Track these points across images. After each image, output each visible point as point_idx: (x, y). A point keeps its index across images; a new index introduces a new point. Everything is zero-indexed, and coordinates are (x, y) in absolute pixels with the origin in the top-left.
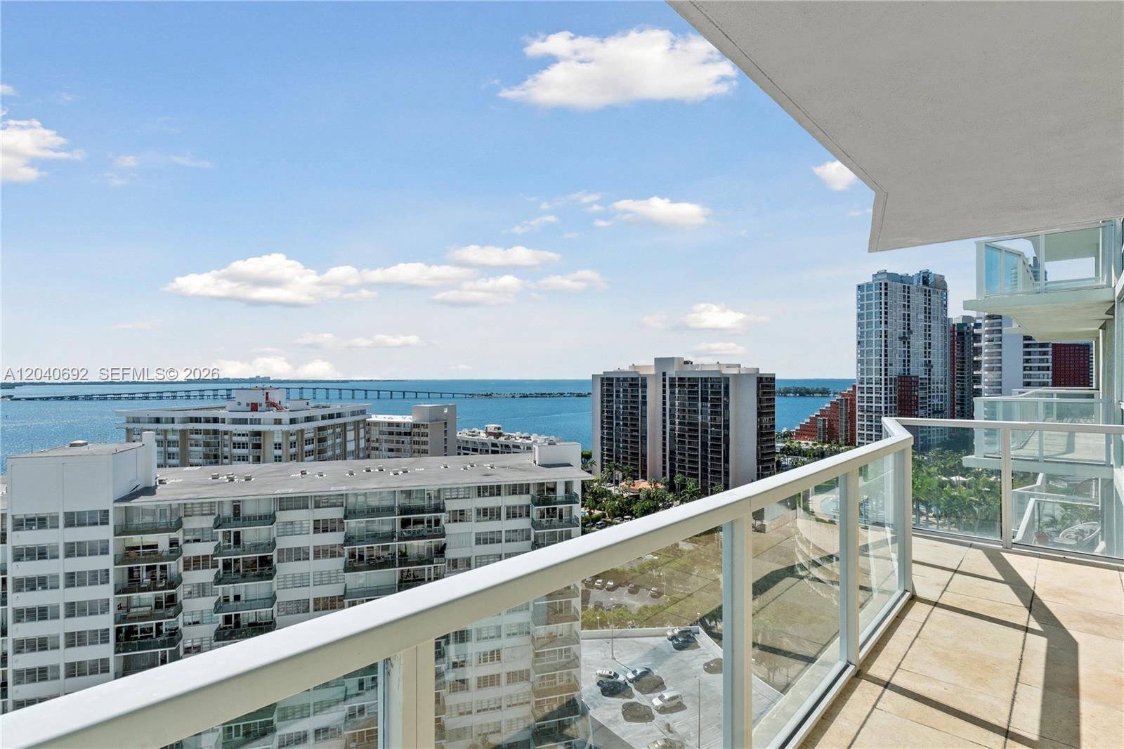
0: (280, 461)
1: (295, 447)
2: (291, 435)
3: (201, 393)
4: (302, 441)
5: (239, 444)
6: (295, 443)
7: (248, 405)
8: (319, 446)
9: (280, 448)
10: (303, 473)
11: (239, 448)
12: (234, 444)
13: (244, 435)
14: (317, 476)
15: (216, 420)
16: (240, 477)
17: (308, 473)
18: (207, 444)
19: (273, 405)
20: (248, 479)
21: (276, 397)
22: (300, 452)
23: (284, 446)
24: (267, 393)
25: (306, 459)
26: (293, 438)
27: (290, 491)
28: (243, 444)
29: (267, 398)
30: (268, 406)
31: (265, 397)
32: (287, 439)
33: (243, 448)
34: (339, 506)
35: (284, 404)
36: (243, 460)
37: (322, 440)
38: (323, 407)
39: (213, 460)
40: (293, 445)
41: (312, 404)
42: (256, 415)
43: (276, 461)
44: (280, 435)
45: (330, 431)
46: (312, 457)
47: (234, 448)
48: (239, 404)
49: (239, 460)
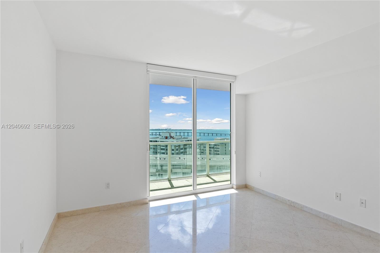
0: (173, 154)
1: (178, 150)
2: (177, 147)
3: (152, 133)
4: (180, 149)
5: (162, 149)
6: (178, 149)
7: (165, 137)
8: (185, 150)
9: (173, 151)
10: (180, 158)
11: (162, 150)
12: (161, 149)
13: (164, 146)
14: (183, 159)
15: (156, 141)
16: (163, 158)
17: (181, 158)
18: (154, 149)
19: (172, 137)
20: (165, 159)
21: (172, 135)
22: (179, 152)
23: (174, 150)
24: (170, 134)
25: (181, 154)
26: (177, 148)
27: (176, 163)
28: (163, 149)
29: (170, 135)
30: (170, 137)
31: (169, 135)
32: (175, 148)
33: (164, 150)
34: (189, 169)
35: (175, 137)
36: (164, 154)
37: (185, 149)
38: (186, 138)
39: (156, 154)
40: (177, 150)
41: (183, 137)
42: (167, 140)
43: (172, 154)
44: (174, 147)
45: (188, 146)
46: (183, 154)
47: (161, 150)
48: (162, 137)
49: (162, 154)
